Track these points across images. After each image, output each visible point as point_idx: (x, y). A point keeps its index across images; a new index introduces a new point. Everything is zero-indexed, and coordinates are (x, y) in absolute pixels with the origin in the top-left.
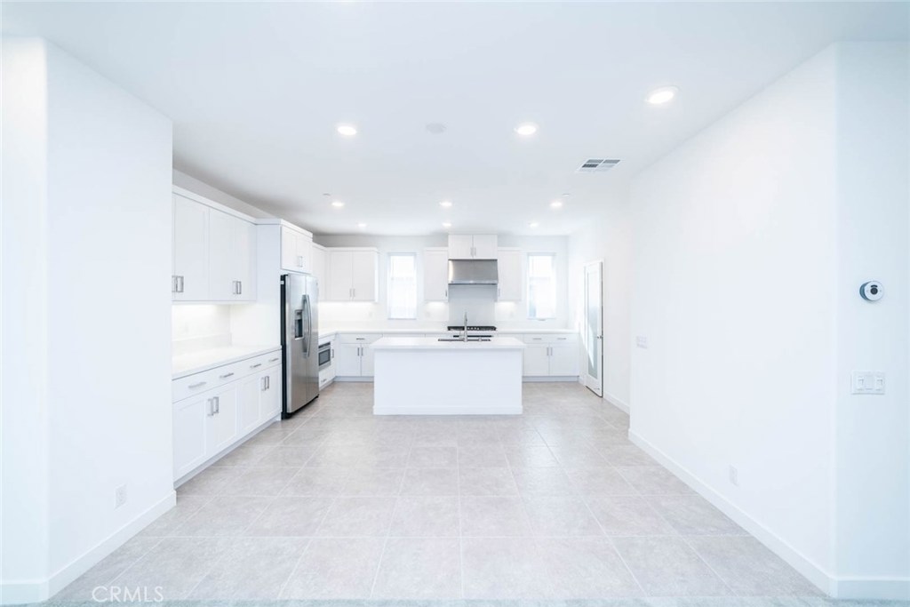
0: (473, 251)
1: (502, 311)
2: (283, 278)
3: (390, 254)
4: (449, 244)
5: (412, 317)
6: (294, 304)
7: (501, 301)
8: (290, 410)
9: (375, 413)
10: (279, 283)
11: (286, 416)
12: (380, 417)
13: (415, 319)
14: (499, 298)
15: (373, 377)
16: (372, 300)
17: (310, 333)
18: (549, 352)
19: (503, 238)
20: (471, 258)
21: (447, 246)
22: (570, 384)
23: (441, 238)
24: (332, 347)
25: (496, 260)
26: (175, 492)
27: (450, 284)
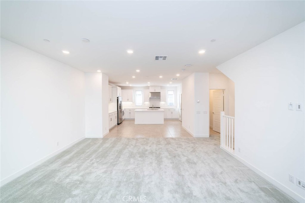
0: (155, 90)
1: (162, 104)
2: (118, 98)
3: (136, 91)
4: (150, 89)
5: (141, 105)
6: (119, 103)
7: (162, 101)
8: (119, 123)
9: (135, 124)
10: (117, 99)
11: (118, 124)
12: (136, 125)
13: (141, 106)
14: (161, 101)
15: (134, 119)
16: (132, 102)
17: (122, 109)
18: (172, 113)
19: (162, 87)
20: (154, 92)
21: (149, 89)
22: (177, 120)
23: (148, 87)
24: (124, 112)
25: (160, 92)
26: (109, 131)
27: (150, 98)
